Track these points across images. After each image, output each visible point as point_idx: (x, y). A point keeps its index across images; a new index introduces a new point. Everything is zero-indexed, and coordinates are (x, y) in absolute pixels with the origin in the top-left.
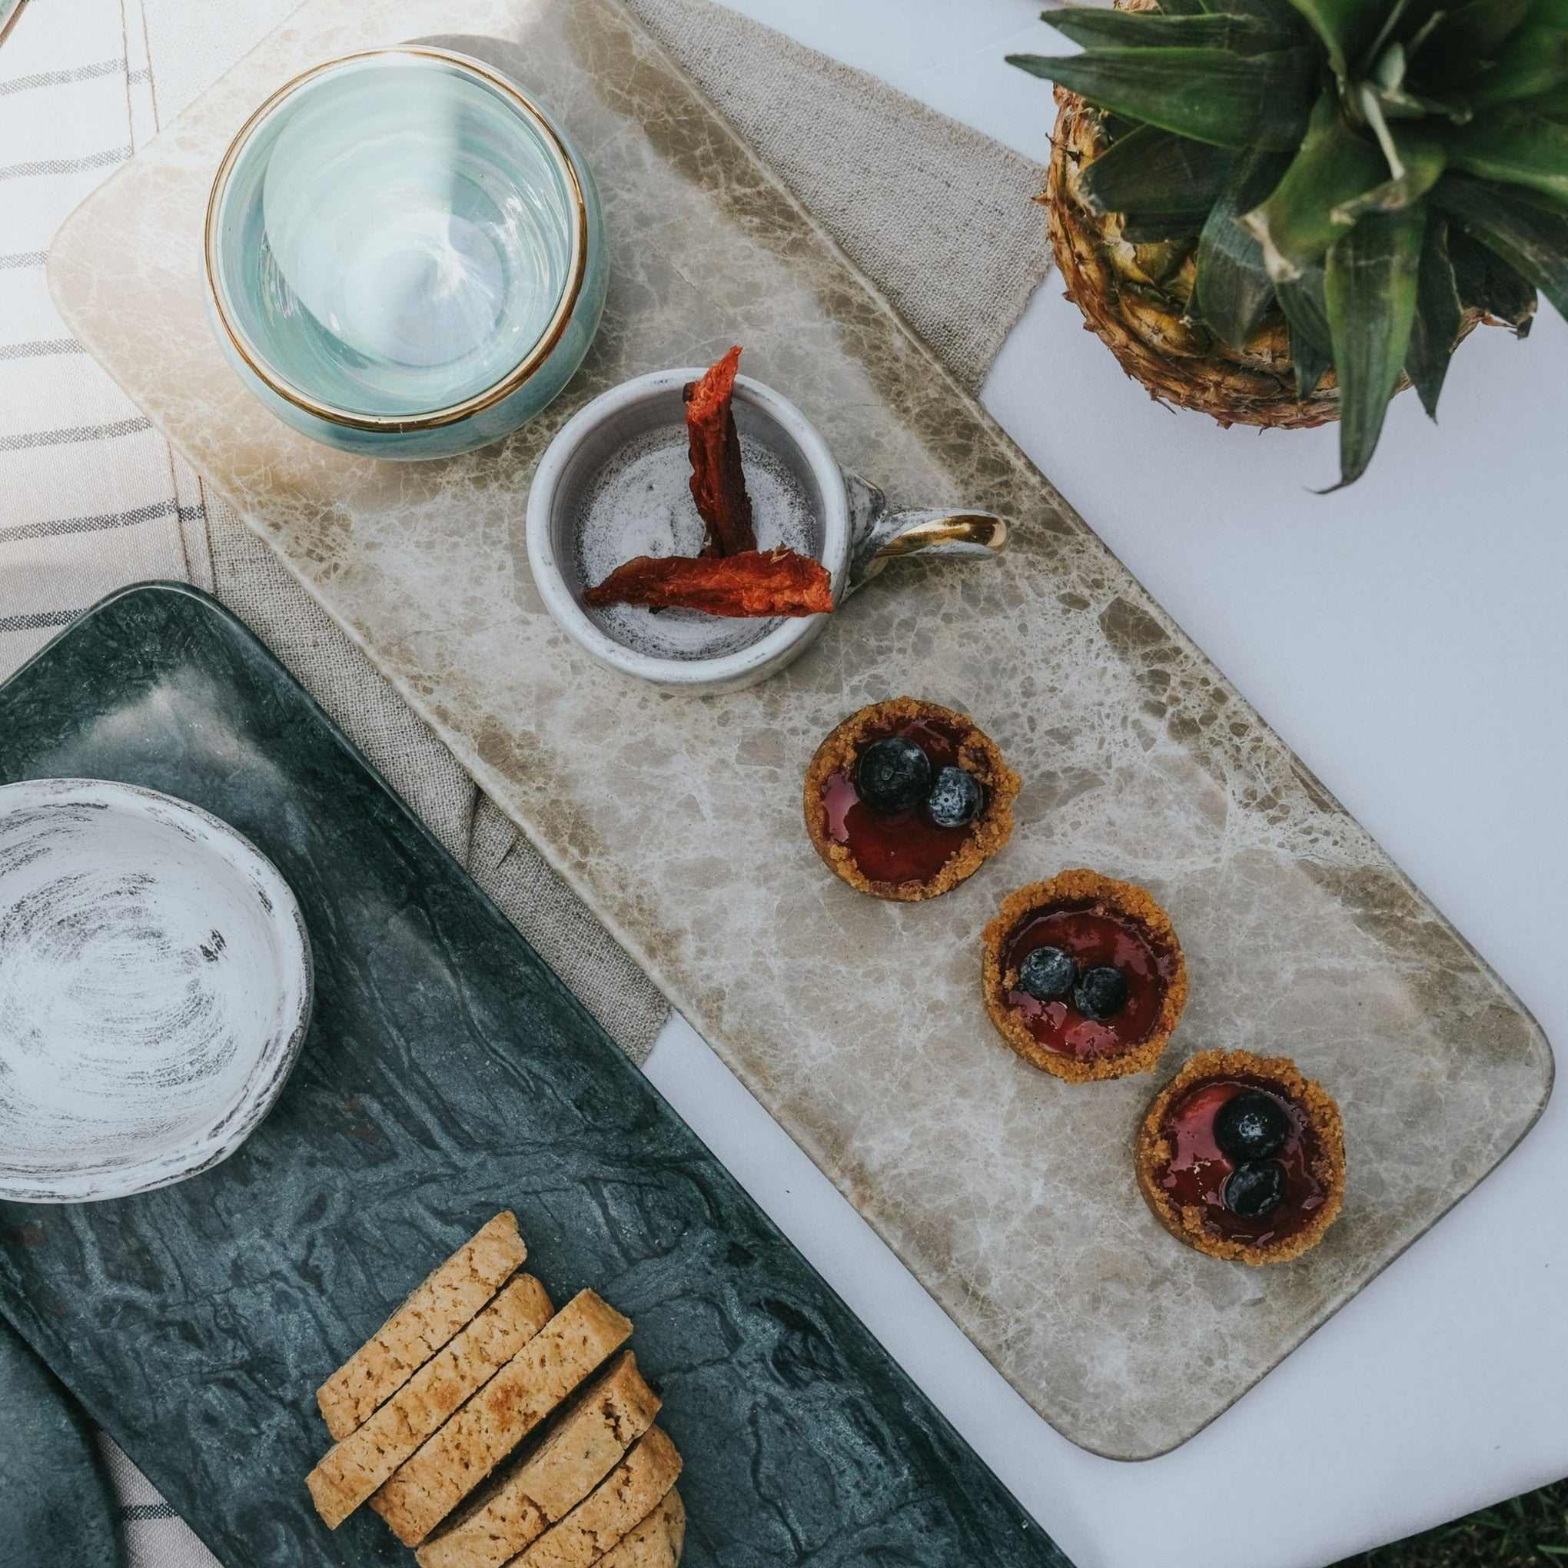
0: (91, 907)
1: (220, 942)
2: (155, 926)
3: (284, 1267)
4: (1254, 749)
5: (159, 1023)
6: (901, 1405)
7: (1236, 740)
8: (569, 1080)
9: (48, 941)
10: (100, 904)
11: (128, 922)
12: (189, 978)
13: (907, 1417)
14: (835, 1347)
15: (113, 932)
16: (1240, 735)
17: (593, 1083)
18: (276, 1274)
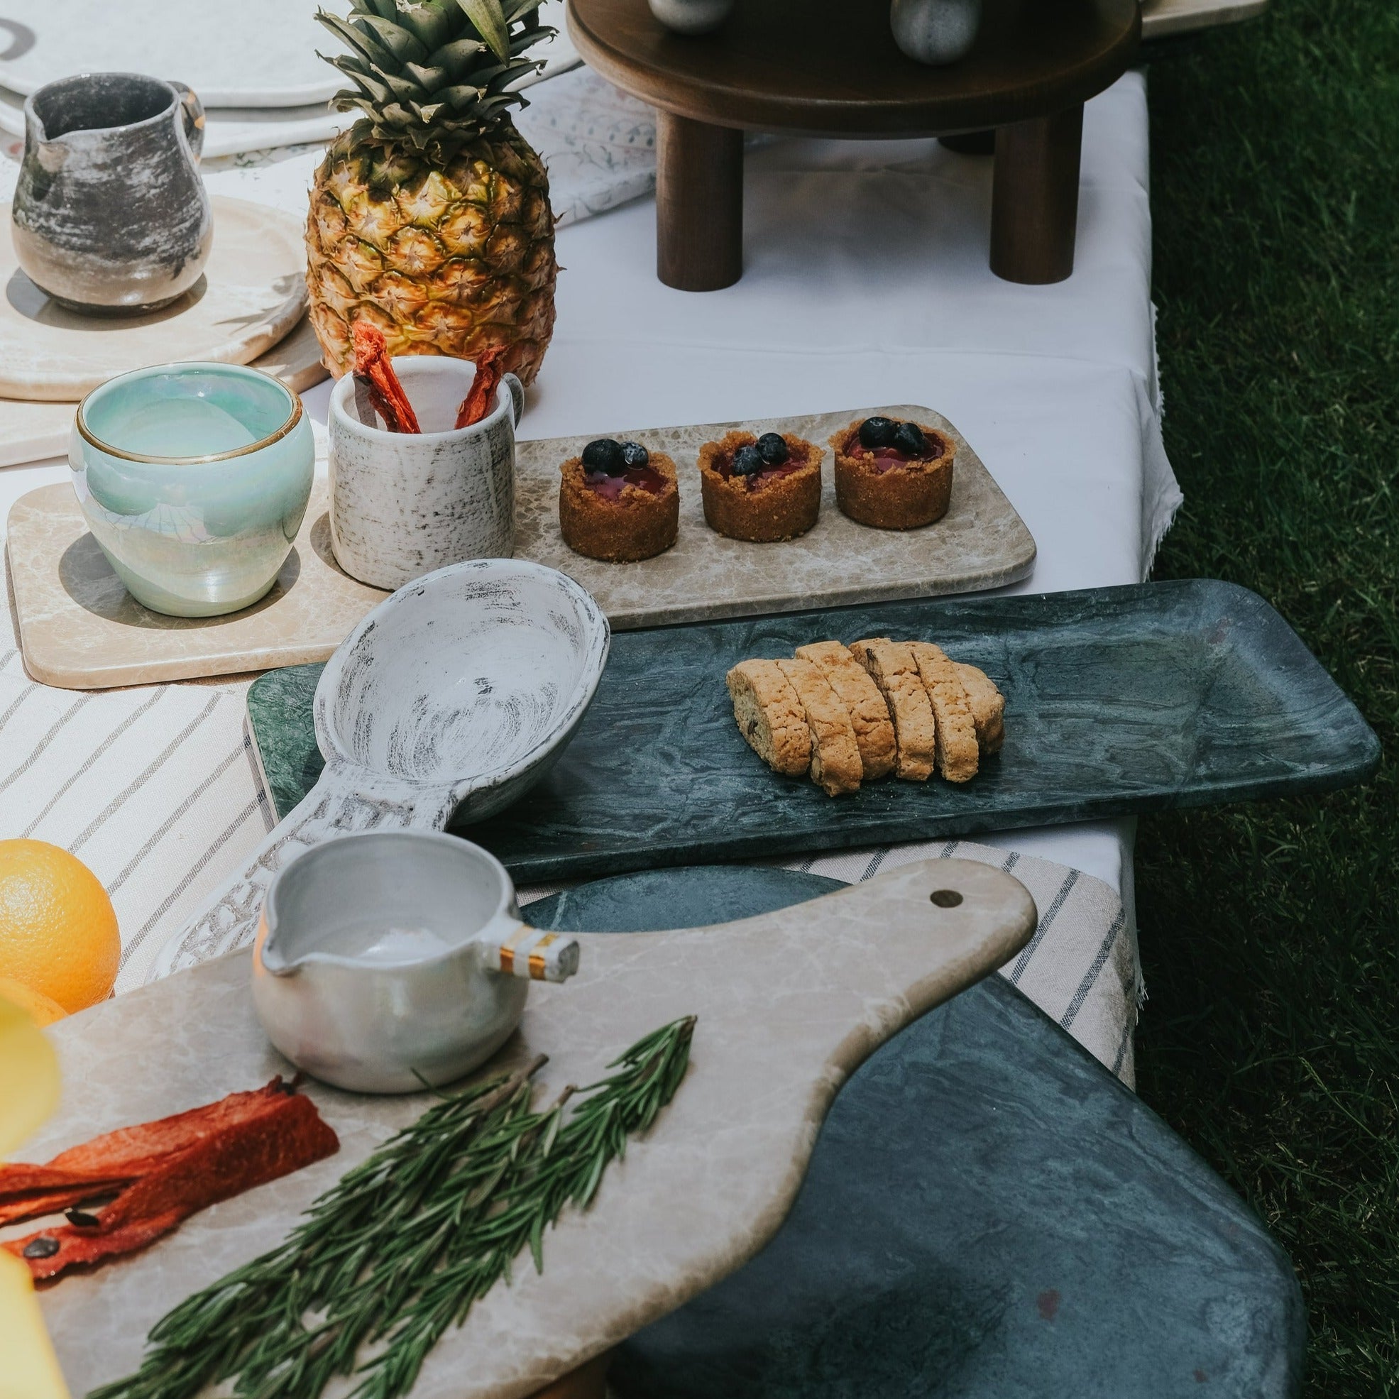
0: (417, 738)
1: (483, 680)
2: (451, 712)
3: (691, 777)
4: (690, 435)
5: (508, 727)
6: (946, 616)
7: (680, 440)
8: (671, 662)
9: (421, 767)
10: (419, 732)
11: (439, 725)
12: (493, 705)
13: (954, 617)
14: (897, 627)
15: (440, 734)
16: (679, 437)
17: (680, 653)
18: (692, 780)
